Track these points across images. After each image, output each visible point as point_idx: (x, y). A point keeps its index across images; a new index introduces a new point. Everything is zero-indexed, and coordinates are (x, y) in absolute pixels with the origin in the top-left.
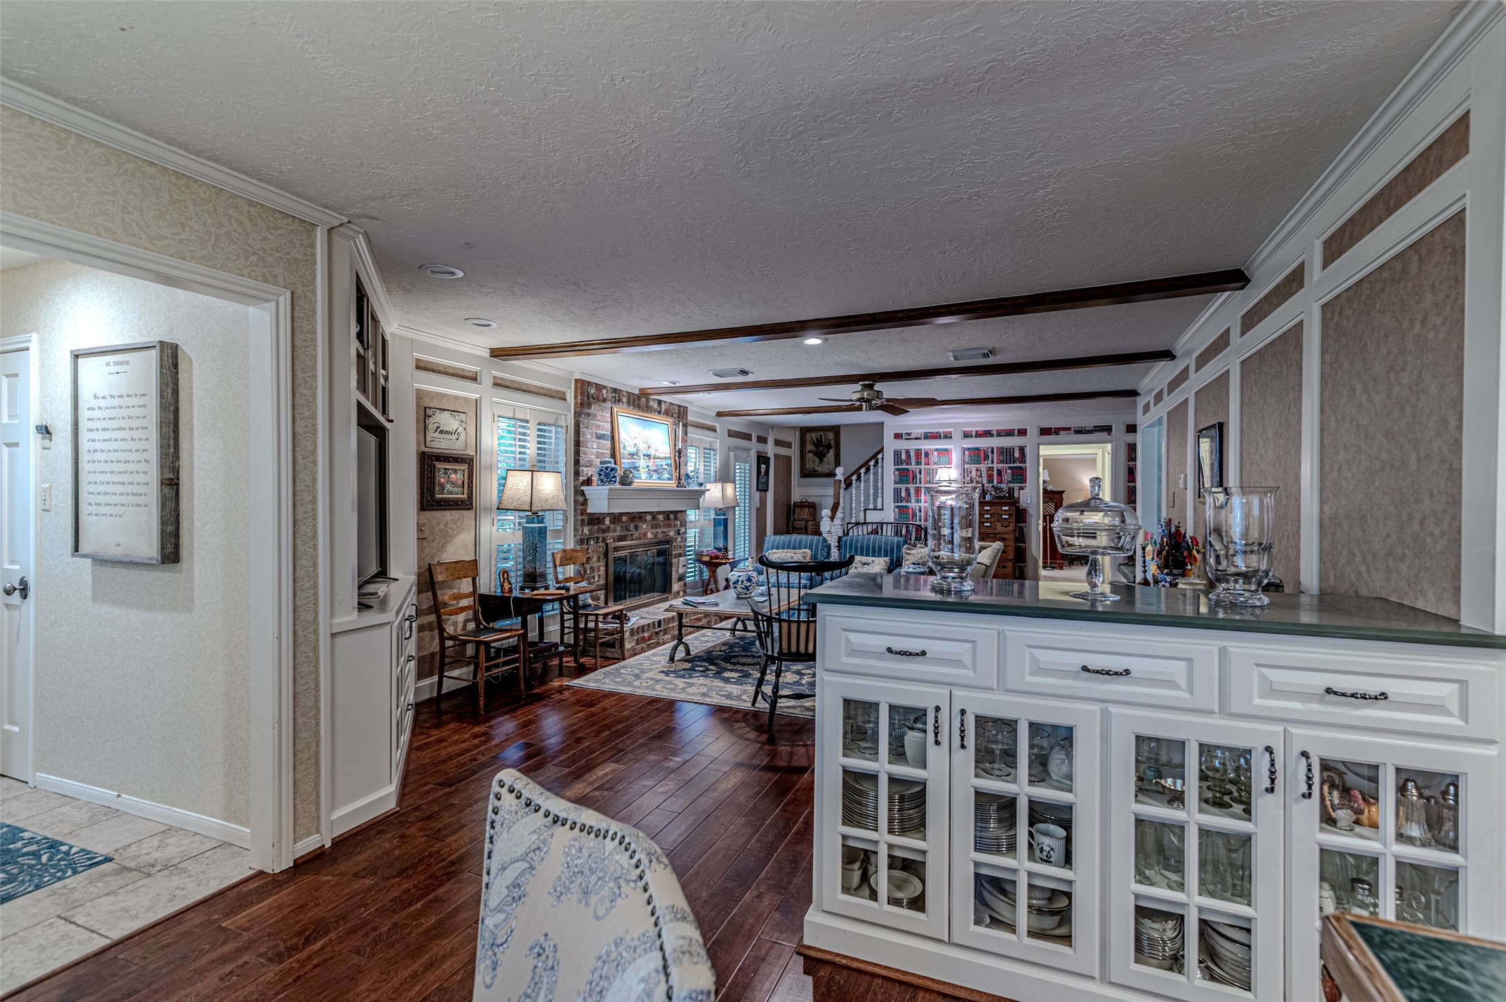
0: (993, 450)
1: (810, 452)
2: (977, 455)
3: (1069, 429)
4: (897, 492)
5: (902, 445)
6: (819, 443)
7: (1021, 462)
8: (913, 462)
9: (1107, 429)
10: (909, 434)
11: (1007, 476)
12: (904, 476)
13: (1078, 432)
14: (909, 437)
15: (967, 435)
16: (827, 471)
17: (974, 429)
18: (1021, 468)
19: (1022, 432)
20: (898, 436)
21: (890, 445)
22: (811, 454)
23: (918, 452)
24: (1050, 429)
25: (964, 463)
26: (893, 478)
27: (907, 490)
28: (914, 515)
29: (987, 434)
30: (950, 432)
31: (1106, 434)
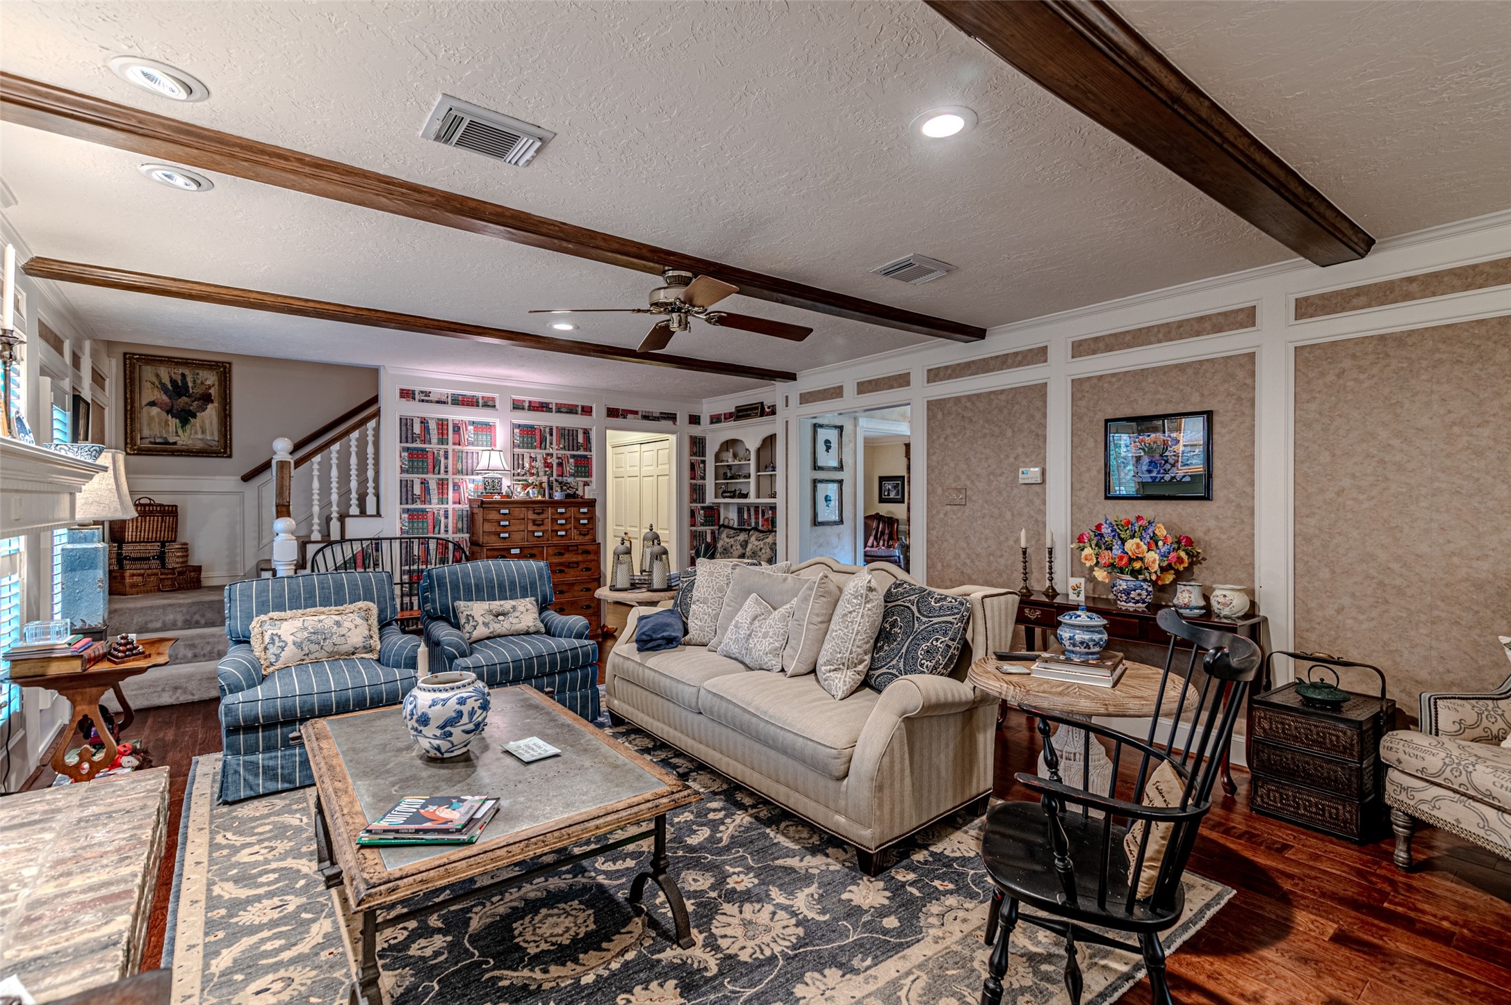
0: (551, 429)
1: (152, 404)
2: (530, 436)
3: (636, 413)
4: (406, 487)
5: (414, 410)
6: (178, 389)
7: (586, 450)
8: (434, 438)
9: (672, 417)
10: (427, 394)
11: (570, 467)
12: (417, 459)
13: (646, 417)
14: (426, 397)
15: (517, 406)
16: (199, 445)
17: (527, 398)
18: (585, 457)
19: (587, 411)
20: (406, 394)
21: (392, 409)
22: (155, 411)
23: (442, 424)
24: (617, 410)
25: (514, 446)
26: (398, 464)
27: (424, 483)
28: (436, 523)
29: (543, 407)
30: (493, 399)
31: (670, 423)
